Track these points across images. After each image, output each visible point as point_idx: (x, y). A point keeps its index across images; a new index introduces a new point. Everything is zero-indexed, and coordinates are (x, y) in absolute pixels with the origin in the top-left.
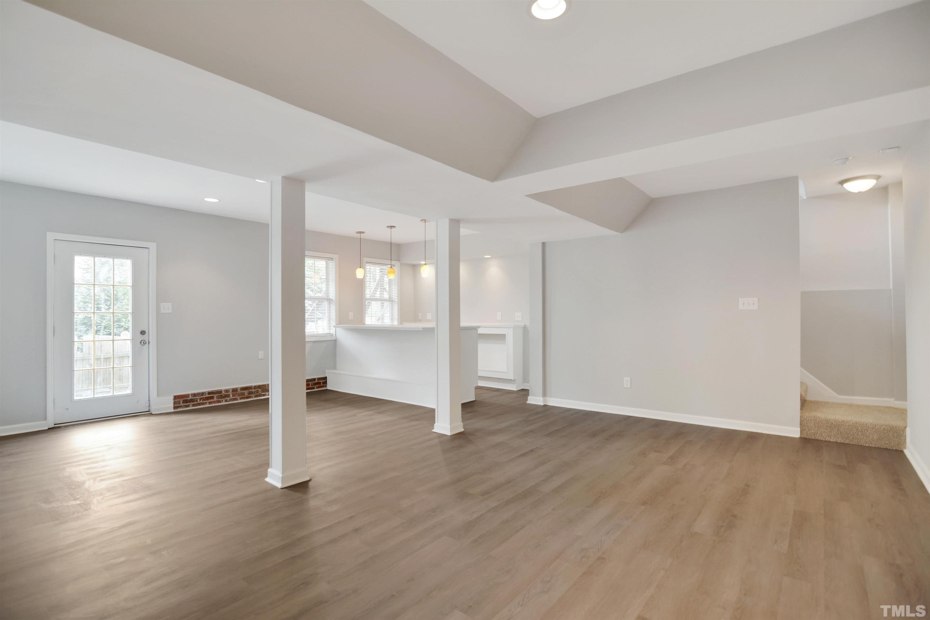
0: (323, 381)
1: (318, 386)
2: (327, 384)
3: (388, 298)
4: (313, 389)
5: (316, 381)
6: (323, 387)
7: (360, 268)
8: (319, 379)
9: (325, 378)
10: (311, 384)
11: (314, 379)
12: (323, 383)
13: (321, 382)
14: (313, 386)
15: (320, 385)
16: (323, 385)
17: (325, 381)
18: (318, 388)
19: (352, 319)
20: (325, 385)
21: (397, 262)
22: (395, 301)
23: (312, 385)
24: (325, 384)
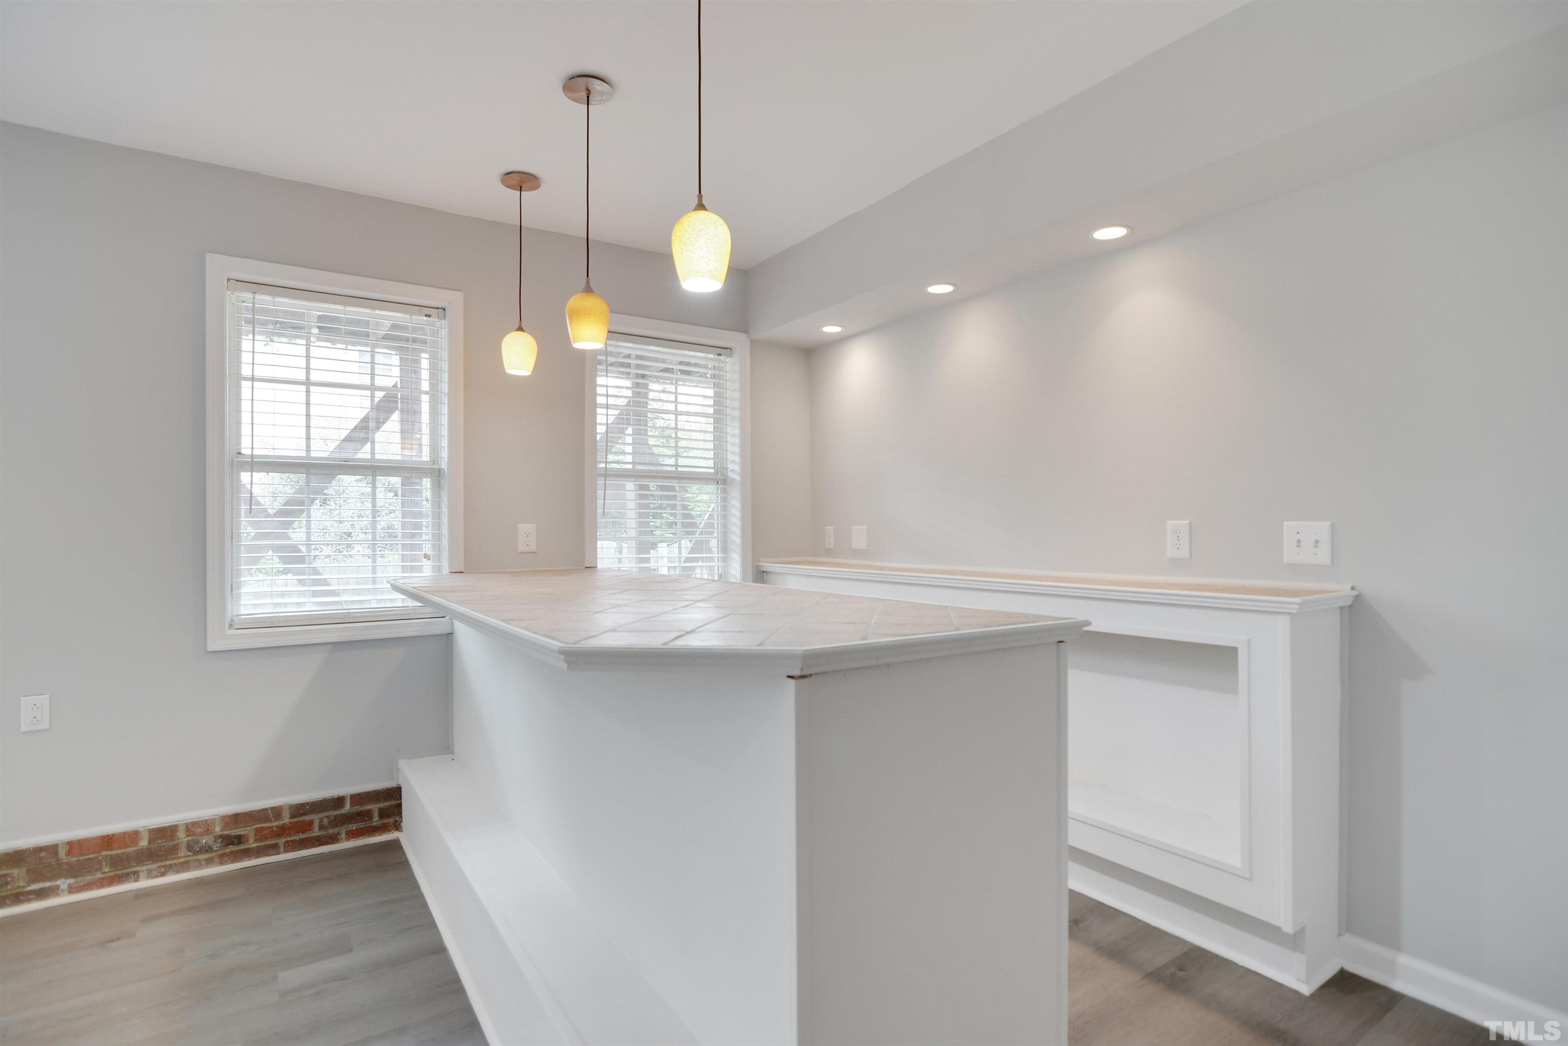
0: (382, 805)
1: (354, 827)
2: (400, 814)
3: (712, 471)
4: (333, 843)
5: (347, 807)
6: (384, 829)
7: (520, 333)
8: (358, 798)
9: (394, 794)
10: (321, 821)
11: (339, 802)
12: (383, 814)
13: (370, 811)
14: (331, 831)
15: (368, 824)
16: (386, 821)
17: (391, 806)
18: (352, 835)
19: (533, 548)
20: (391, 820)
21: (742, 336)
22: (733, 480)
23: (321, 827)
24: (389, 816)
